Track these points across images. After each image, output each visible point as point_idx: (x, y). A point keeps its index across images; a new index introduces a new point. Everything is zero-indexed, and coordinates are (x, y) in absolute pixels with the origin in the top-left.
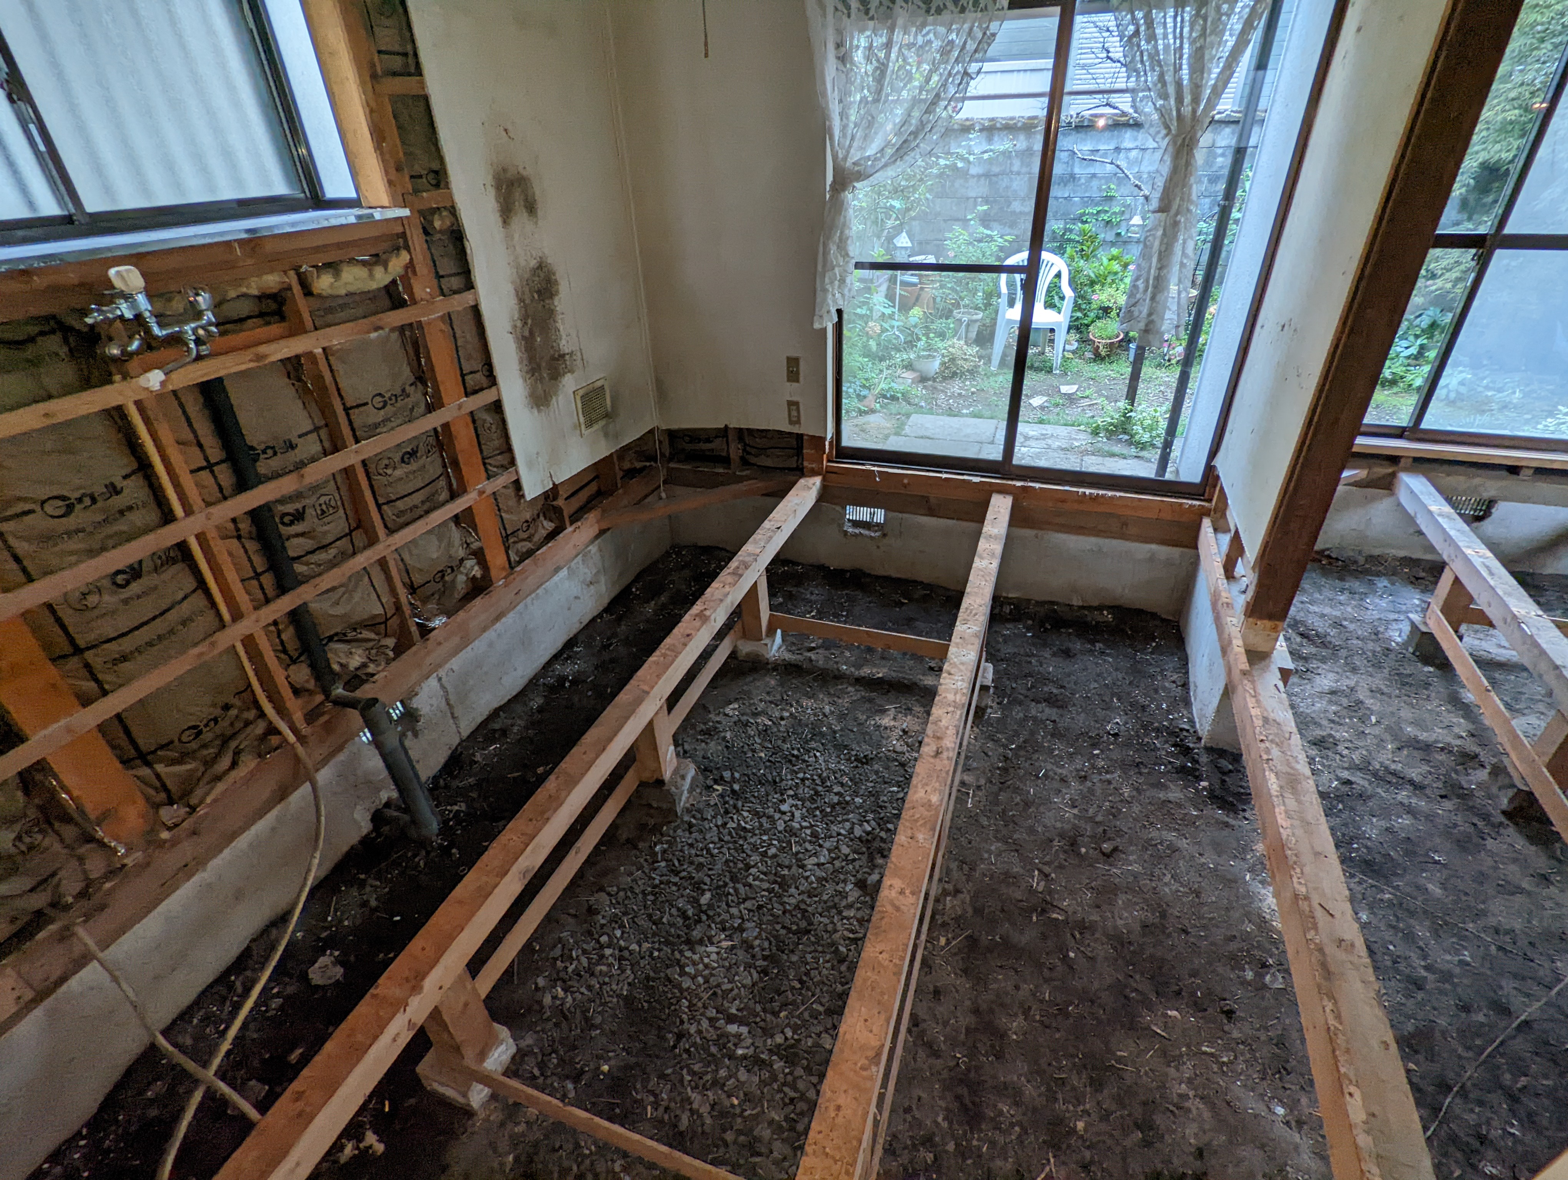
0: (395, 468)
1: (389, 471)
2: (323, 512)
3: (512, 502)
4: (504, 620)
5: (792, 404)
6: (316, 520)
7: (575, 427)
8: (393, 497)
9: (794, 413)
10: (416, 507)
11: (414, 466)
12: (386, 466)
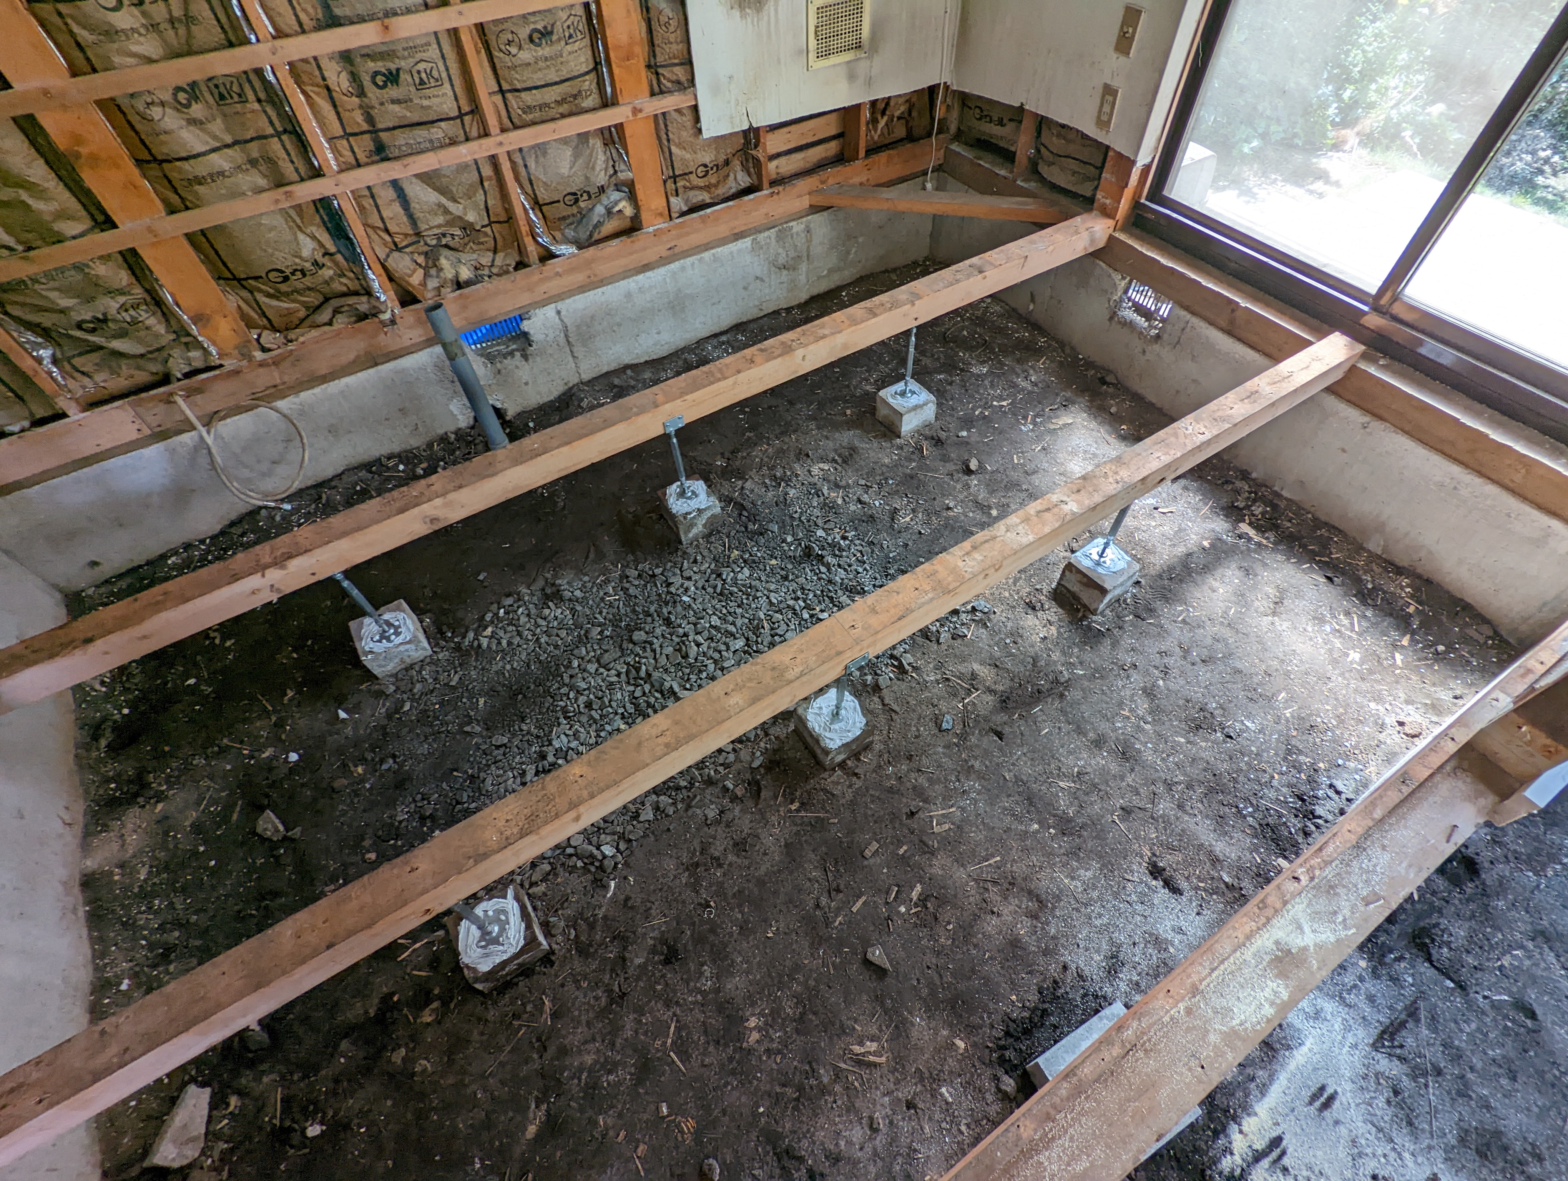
0: (520, 48)
1: (514, 50)
2: (422, 82)
3: (686, 135)
4: (649, 274)
5: (1109, 91)
6: (412, 89)
7: (800, 52)
8: (519, 86)
9: (1106, 108)
10: (547, 105)
11: (546, 51)
12: (509, 43)
